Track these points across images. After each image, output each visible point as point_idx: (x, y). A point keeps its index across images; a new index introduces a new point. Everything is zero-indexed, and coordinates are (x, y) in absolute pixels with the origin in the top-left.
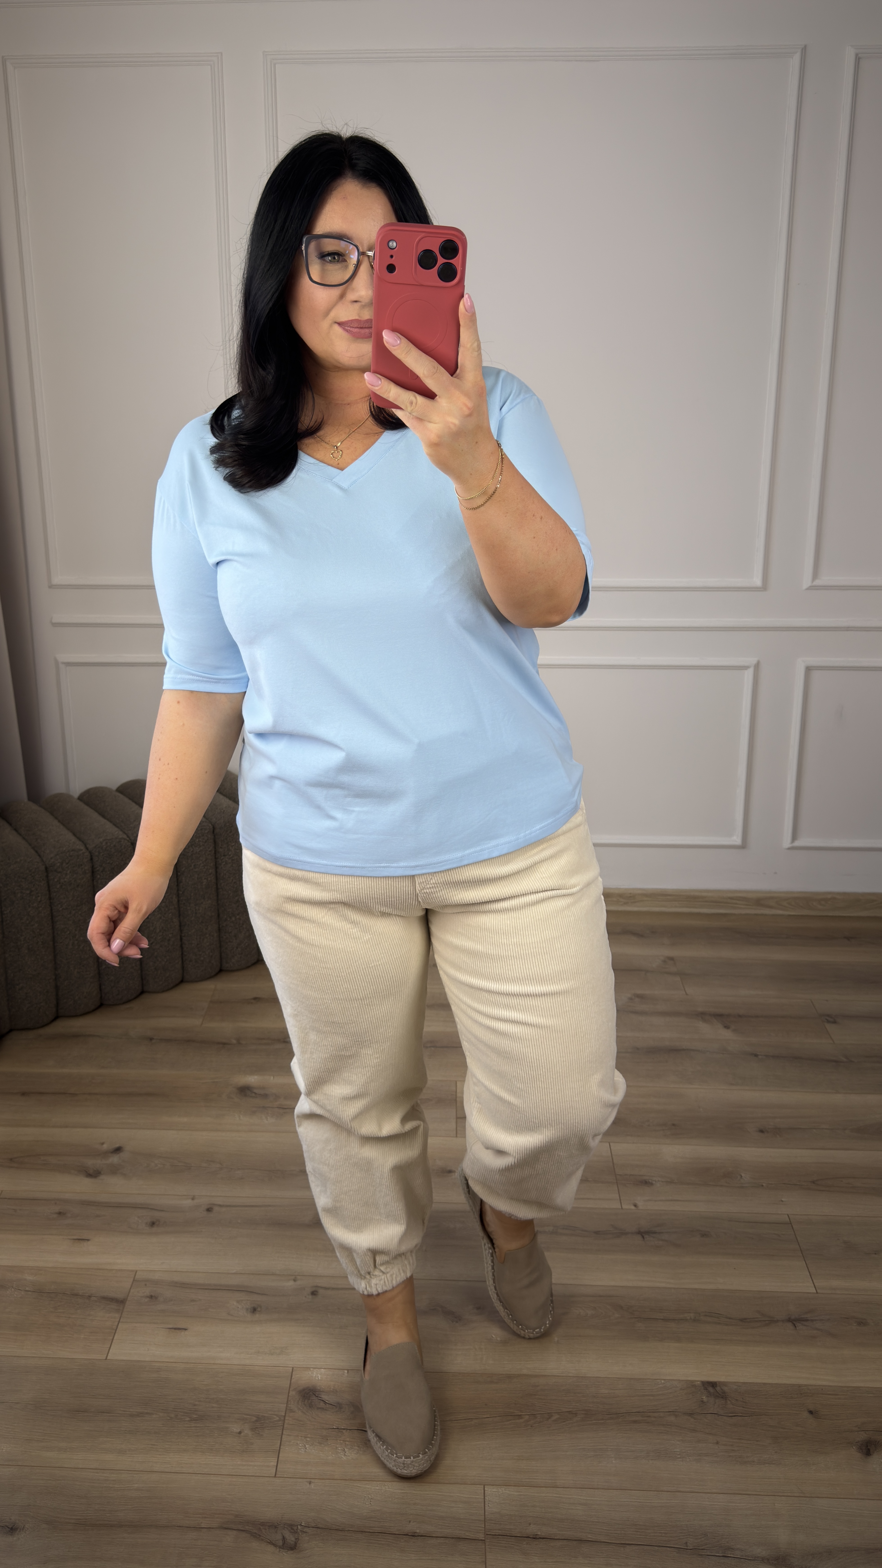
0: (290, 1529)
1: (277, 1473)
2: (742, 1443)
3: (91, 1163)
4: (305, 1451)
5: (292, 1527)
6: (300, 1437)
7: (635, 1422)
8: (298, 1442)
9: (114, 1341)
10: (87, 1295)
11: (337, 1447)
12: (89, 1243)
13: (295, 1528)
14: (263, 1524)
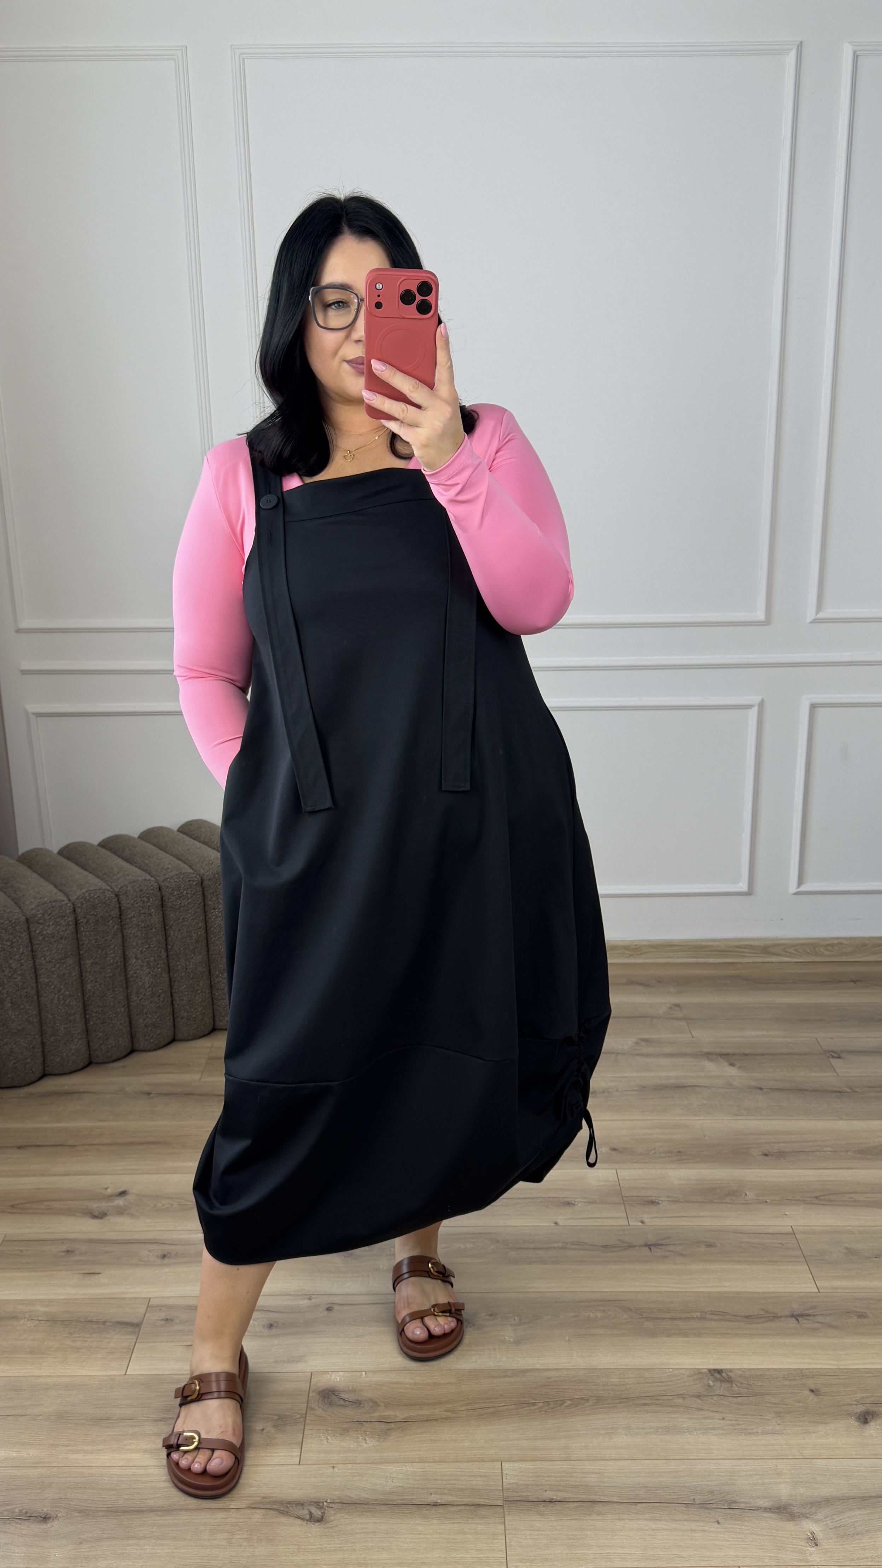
0: (316, 1505)
1: (301, 1461)
2: (747, 1418)
3: (95, 1205)
4: (328, 1442)
5: (318, 1504)
6: (322, 1431)
7: (645, 1404)
8: (321, 1435)
9: (132, 1358)
10: (101, 1321)
11: (358, 1437)
12: (100, 1276)
13: (321, 1504)
14: (289, 1503)
